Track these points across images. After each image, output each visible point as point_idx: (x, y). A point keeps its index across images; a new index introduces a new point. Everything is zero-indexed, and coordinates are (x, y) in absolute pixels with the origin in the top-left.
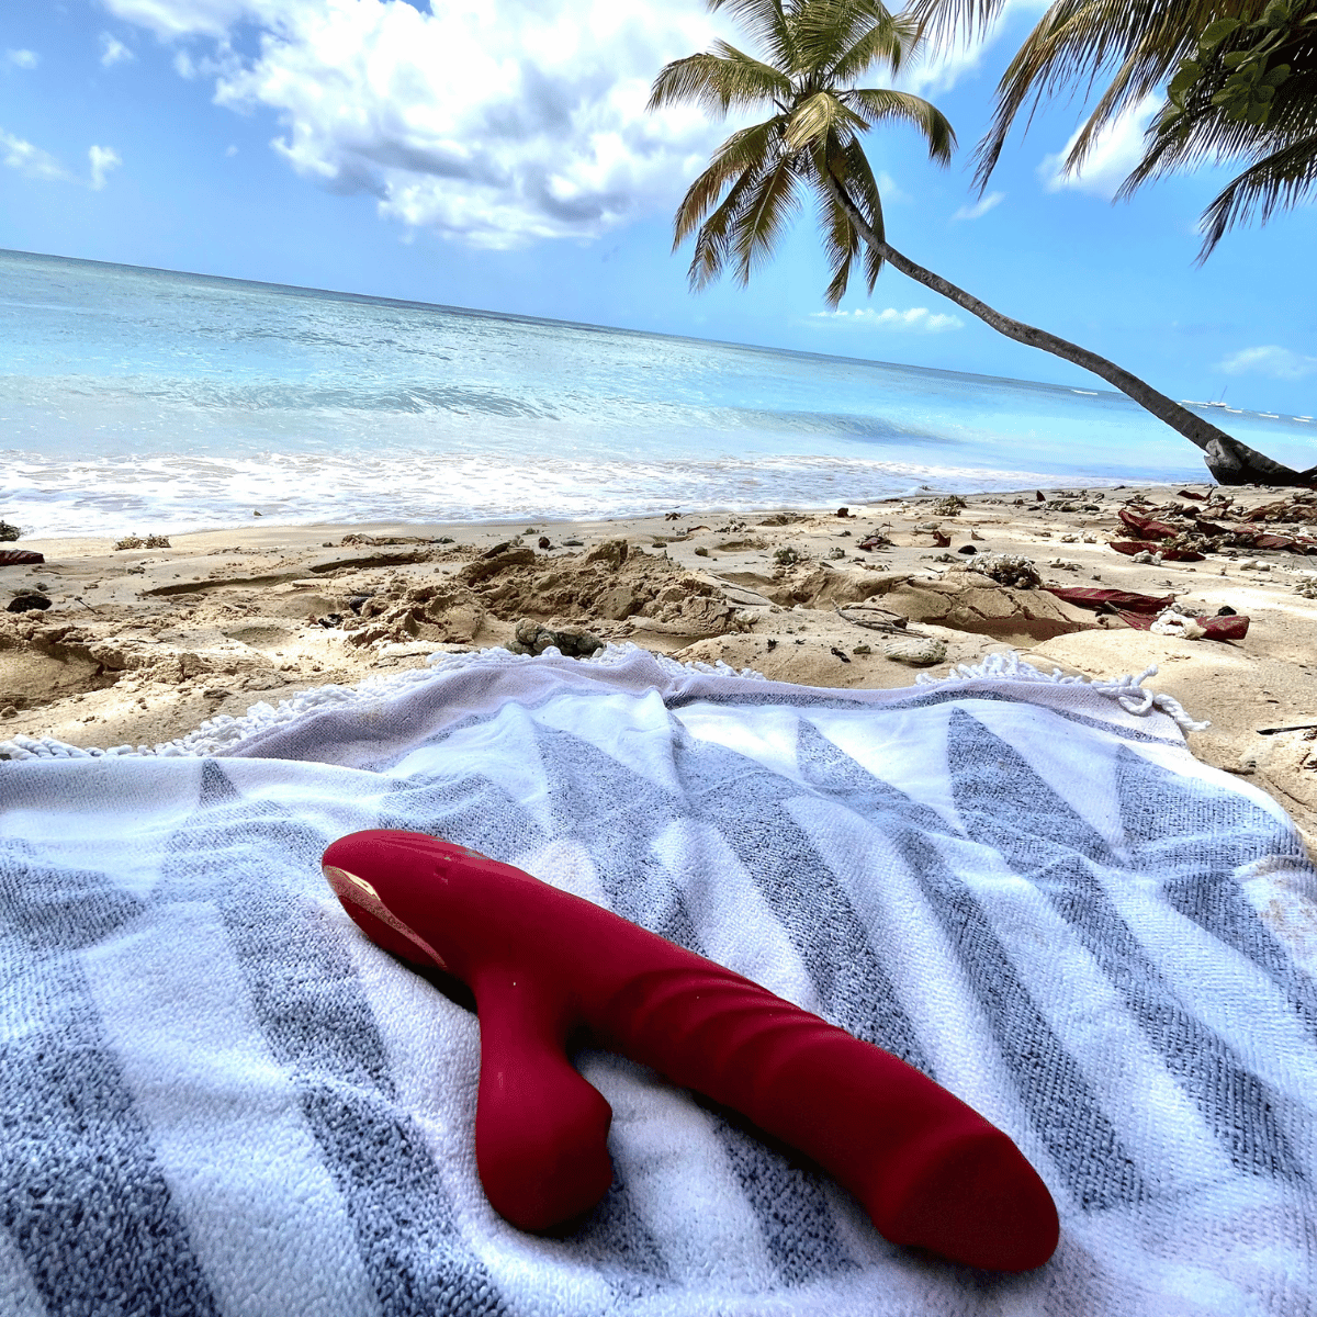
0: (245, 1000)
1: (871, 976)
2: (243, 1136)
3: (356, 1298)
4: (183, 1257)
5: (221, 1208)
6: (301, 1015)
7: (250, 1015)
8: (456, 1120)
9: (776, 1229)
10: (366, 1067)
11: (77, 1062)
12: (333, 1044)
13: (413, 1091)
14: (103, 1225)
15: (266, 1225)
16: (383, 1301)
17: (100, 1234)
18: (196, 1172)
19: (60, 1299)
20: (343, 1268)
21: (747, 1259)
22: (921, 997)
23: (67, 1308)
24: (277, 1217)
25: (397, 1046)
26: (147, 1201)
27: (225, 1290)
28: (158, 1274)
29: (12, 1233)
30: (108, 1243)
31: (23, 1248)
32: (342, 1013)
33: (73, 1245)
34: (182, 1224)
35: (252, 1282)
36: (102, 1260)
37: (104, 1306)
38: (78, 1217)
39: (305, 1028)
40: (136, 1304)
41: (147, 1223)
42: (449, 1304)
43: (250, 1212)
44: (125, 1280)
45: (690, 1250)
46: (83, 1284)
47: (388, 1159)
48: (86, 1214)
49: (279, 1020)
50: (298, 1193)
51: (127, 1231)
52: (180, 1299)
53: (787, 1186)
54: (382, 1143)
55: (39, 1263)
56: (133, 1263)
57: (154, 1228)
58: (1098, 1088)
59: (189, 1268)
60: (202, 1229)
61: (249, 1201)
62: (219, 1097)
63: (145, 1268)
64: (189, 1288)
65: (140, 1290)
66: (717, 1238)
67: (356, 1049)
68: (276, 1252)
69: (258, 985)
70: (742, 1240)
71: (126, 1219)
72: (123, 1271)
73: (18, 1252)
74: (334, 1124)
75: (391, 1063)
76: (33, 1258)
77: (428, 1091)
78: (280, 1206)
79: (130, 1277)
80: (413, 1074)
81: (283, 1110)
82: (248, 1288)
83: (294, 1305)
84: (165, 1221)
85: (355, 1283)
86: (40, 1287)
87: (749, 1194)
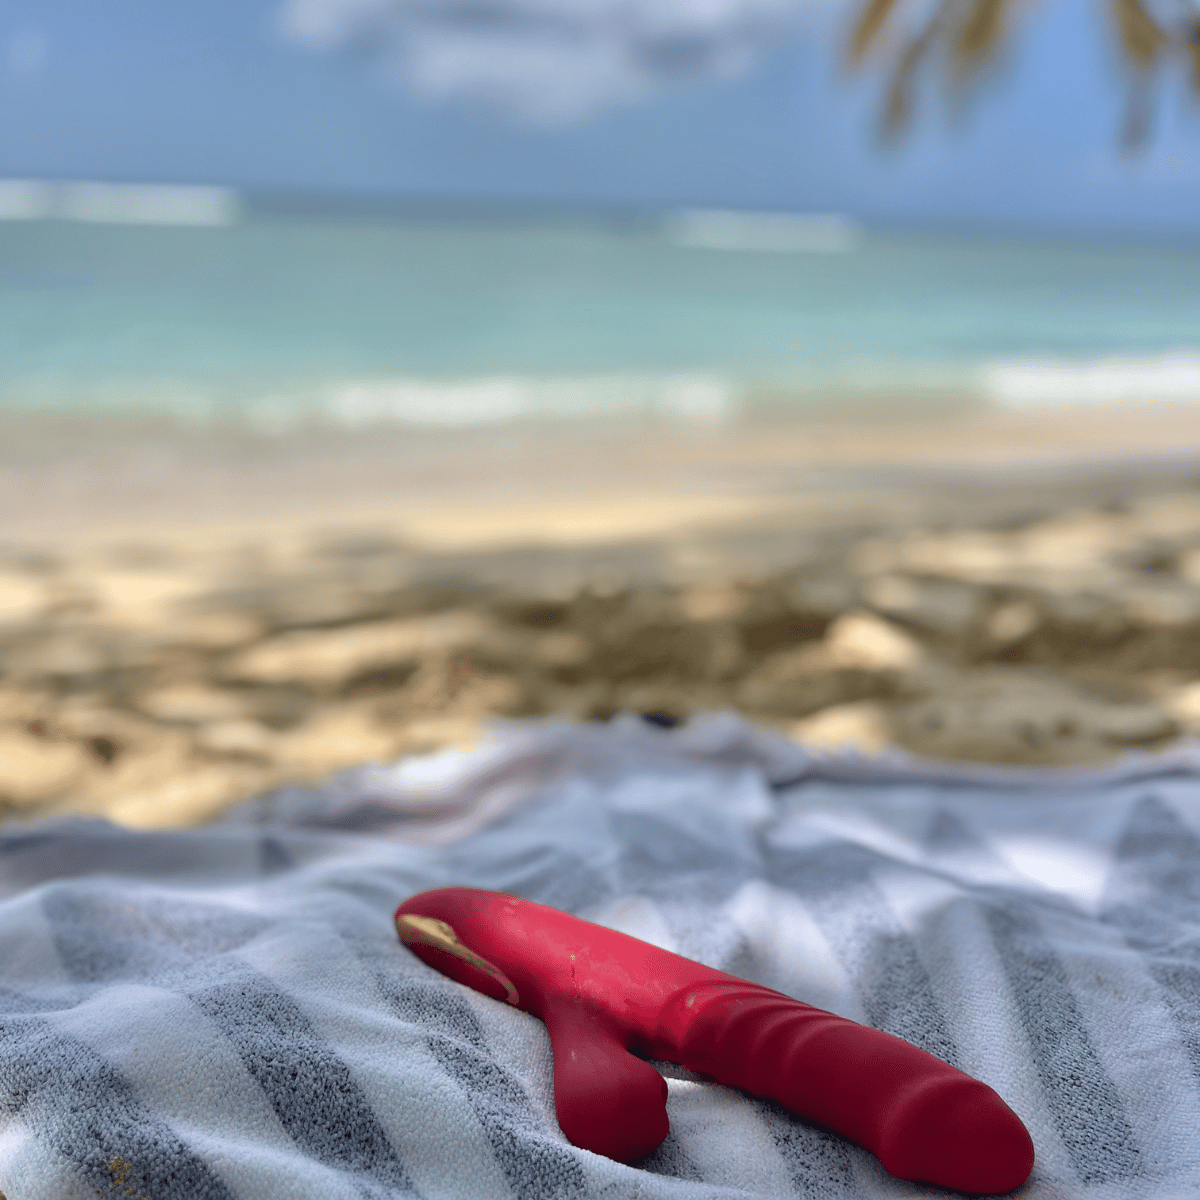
0: (371, 983)
1: (924, 1014)
2: (389, 1052)
3: (477, 1143)
4: (362, 1106)
5: (383, 1083)
6: (414, 997)
7: (376, 991)
8: (539, 1080)
9: (801, 1170)
10: (467, 1037)
11: (268, 999)
12: (440, 1018)
13: (505, 1056)
14: (311, 1081)
15: (415, 1096)
16: (496, 1147)
17: (309, 1086)
18: (362, 1064)
19: (289, 1120)
20: (468, 1126)
21: (774, 1185)
22: (972, 1031)
23: (294, 1125)
24: (420, 1093)
25: (490, 1026)
26: (335, 1073)
27: (391, 1128)
28: (347, 1113)
29: (257, 1078)
30: (315, 1092)
31: (265, 1088)
32: (446, 999)
33: (294, 1090)
34: (360, 1088)
35: (408, 1126)
36: (313, 1101)
37: (316, 1127)
38: (294, 1075)
39: (418, 1006)
40: (335, 1129)
41: (337, 1084)
42: (542, 1154)
43: (401, 1088)
44: (327, 1114)
45: (727, 1176)
46: (303, 1113)
47: (491, 1082)
48: (299, 1074)
49: (397, 998)
50: (432, 1083)
51: (326, 1087)
52: (363, 1130)
53: (817, 1149)
54: (486, 1073)
55: (275, 1097)
56: (331, 1105)
57: (341, 1088)
58: (1129, 1103)
59: (367, 1113)
60: (373, 1093)
61: (400, 1083)
62: (368, 1030)
63: (339, 1108)
64: (368, 1124)
65: (337, 1122)
66: (750, 1170)
67: (458, 1025)
68: (422, 1112)
69: (378, 975)
70: (771, 1173)
71: (324, 1080)
72: (326, 1109)
73: (262, 1090)
74: (451, 1056)
75: (486, 1037)
76: (272, 1094)
77: (516, 1057)
78: (422, 1088)
79: (331, 1113)
80: (505, 1046)
81: (413, 1044)
82: (406, 1129)
83: (436, 1143)
84: (348, 1085)
85: (476, 1134)
86: (277, 1111)
87: (781, 1149)
